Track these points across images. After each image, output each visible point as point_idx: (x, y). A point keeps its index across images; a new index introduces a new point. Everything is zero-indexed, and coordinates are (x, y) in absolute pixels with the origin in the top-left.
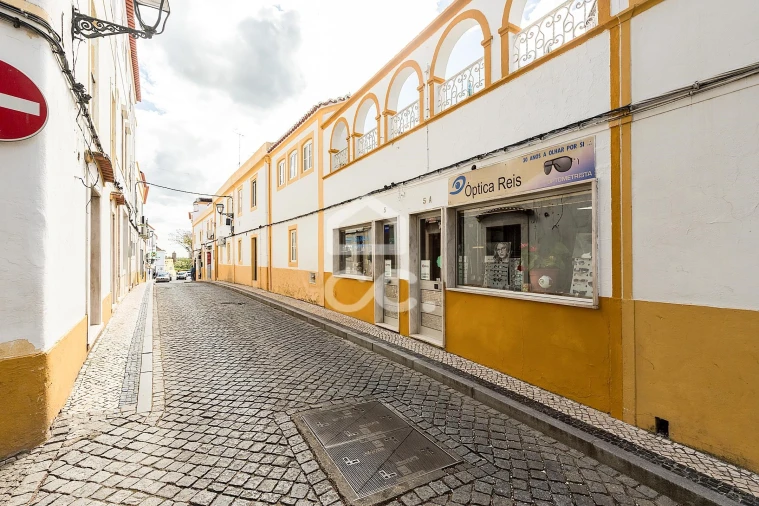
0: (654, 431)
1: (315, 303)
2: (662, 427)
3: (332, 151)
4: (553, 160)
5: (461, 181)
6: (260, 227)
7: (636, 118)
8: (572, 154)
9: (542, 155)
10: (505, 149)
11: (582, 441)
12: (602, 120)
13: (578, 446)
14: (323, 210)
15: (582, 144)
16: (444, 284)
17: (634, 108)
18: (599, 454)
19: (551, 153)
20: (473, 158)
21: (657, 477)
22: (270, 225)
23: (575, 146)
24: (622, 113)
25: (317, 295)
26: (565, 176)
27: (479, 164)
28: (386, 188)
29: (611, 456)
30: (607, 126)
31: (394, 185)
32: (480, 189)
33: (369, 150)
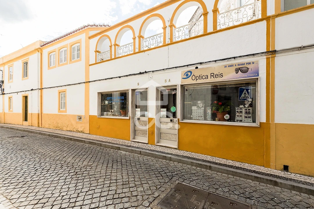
0: (283, 170)
1: (82, 132)
2: (286, 168)
3: (97, 51)
4: (239, 68)
5: (189, 74)
6: (32, 90)
7: (277, 55)
8: (248, 66)
9: (234, 65)
10: (215, 61)
11: (271, 181)
12: (264, 54)
13: (269, 183)
14: (89, 82)
15: (253, 63)
16: (178, 119)
17: (278, 51)
18: (280, 184)
19: (239, 65)
20: (197, 64)
21: (306, 189)
22: (41, 89)
23: (250, 63)
24: (272, 53)
25: (83, 128)
26: (245, 75)
27: (199, 66)
28: (140, 73)
29: (285, 184)
30: (265, 57)
31: (146, 72)
32: (200, 77)
33: (126, 54)
